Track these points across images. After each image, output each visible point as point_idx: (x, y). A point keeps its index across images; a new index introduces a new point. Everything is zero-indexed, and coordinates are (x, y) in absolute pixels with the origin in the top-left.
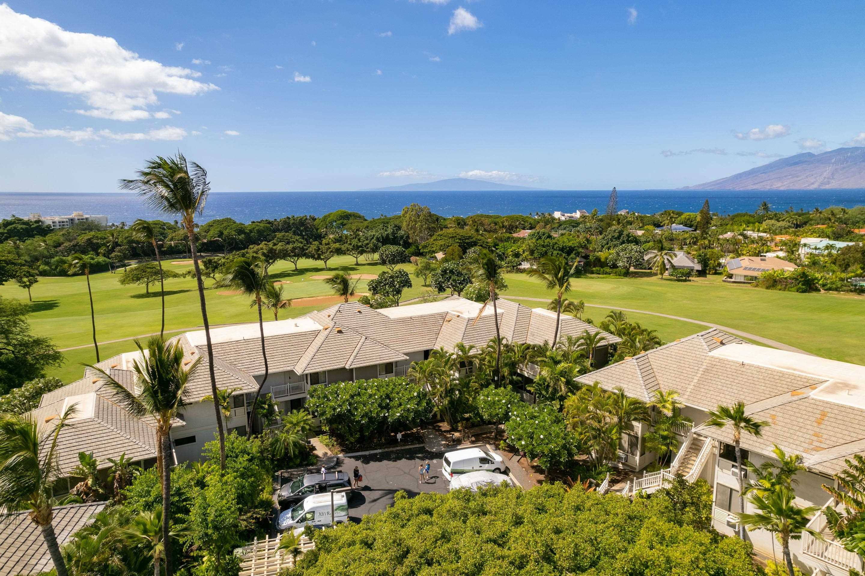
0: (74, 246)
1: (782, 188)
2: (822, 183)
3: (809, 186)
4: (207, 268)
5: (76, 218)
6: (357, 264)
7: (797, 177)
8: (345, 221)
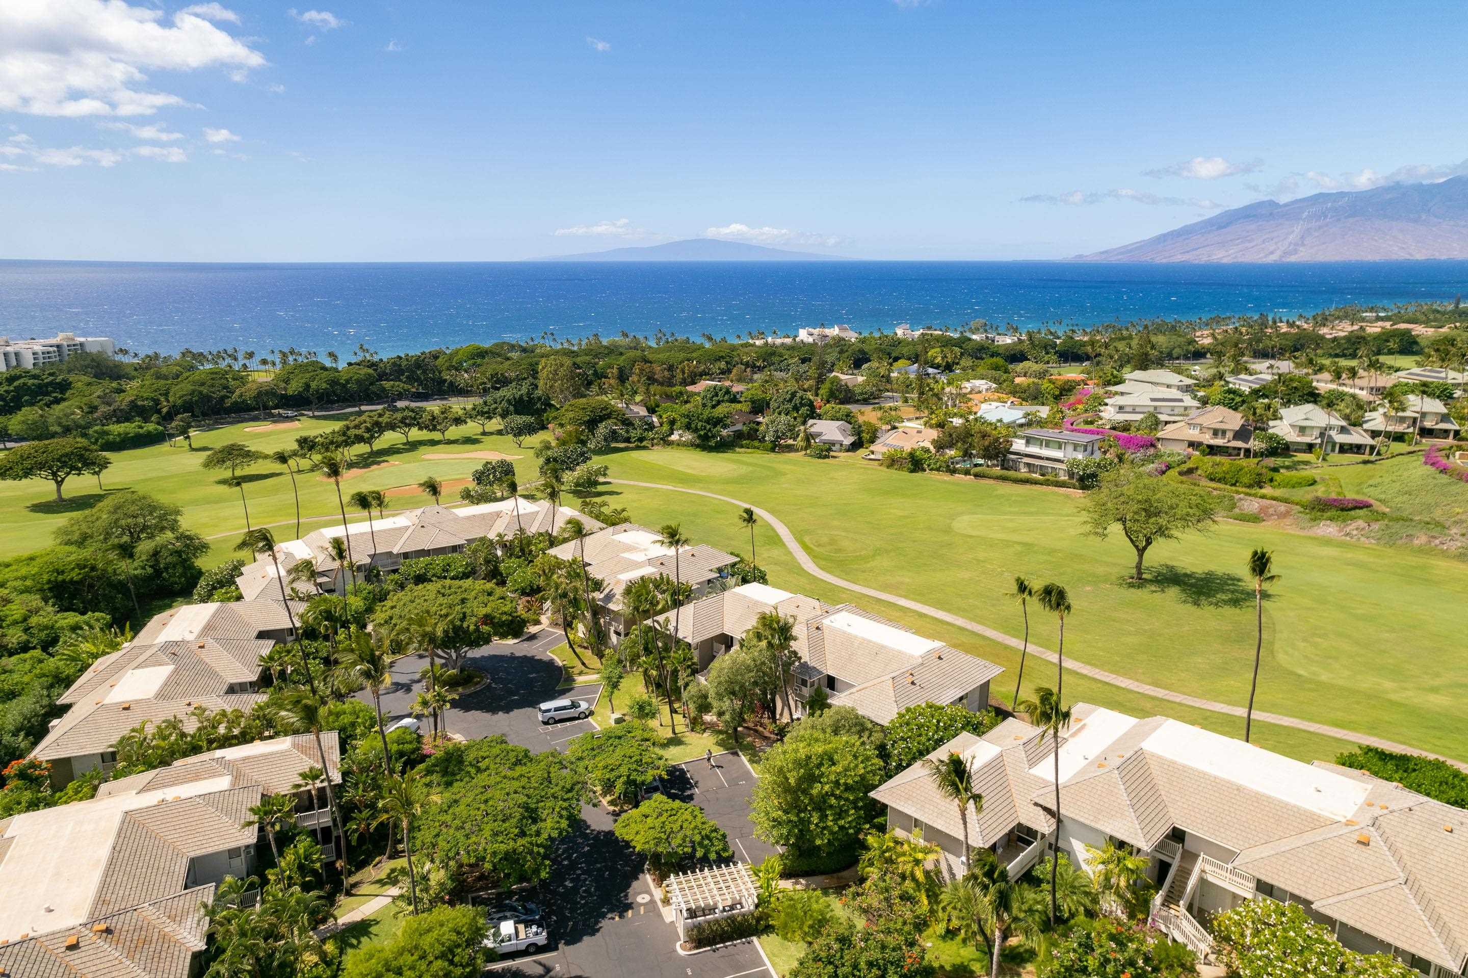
0: (114, 411)
1: (1225, 261)
2: (1286, 253)
3: (1266, 256)
4: (302, 448)
5: (65, 343)
6: (484, 433)
7: (1250, 241)
8: (479, 361)
